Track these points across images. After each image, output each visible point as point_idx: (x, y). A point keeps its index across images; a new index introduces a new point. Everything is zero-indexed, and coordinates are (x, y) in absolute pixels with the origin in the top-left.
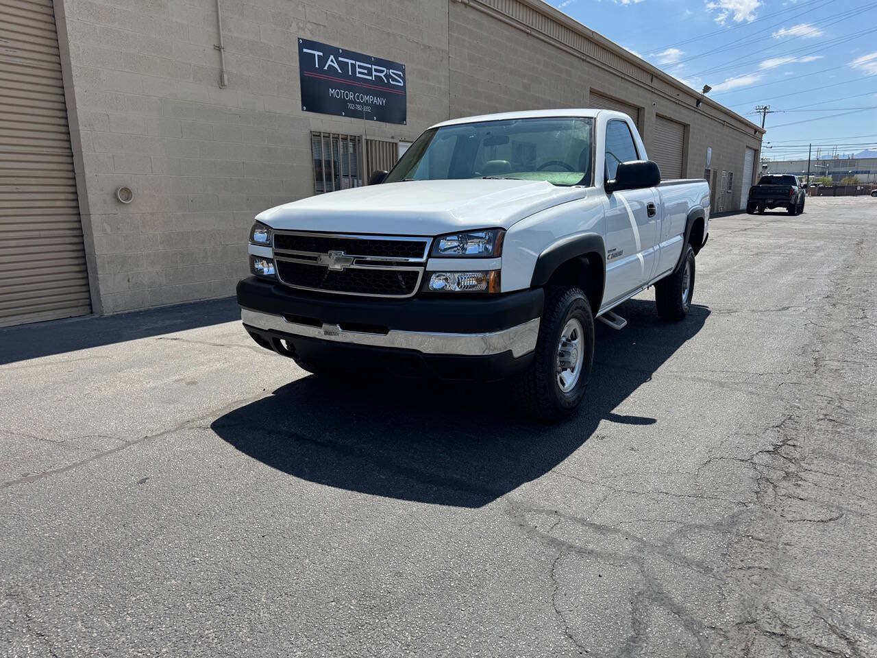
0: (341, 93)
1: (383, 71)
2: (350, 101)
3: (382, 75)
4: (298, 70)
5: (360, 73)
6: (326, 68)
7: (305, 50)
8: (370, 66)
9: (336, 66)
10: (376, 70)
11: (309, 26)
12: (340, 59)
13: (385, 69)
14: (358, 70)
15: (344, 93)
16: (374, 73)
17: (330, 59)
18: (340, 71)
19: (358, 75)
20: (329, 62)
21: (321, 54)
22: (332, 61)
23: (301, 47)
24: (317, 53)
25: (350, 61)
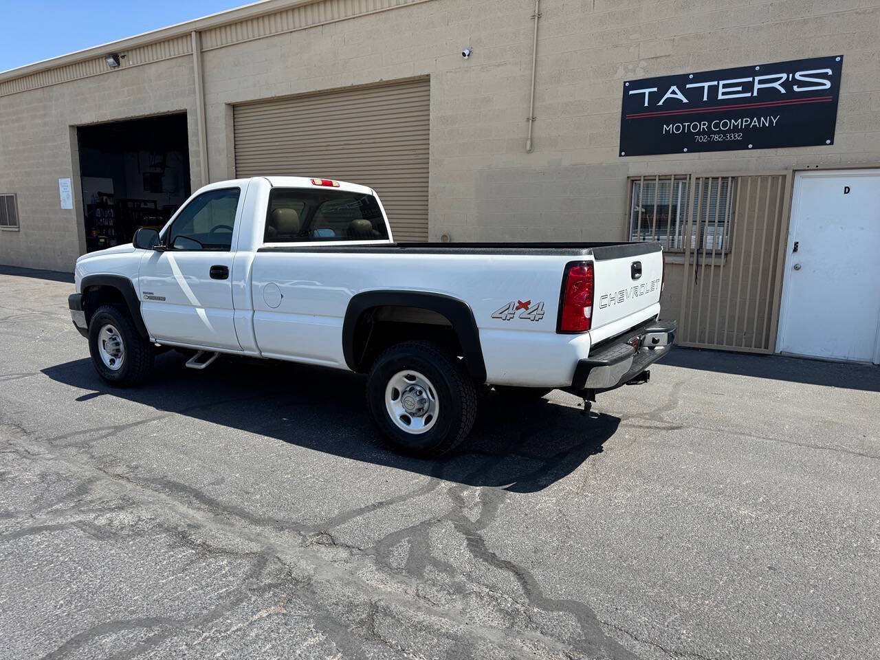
0: (684, 126)
1: (781, 78)
2: (699, 133)
3: (776, 85)
4: (620, 116)
5: (724, 94)
6: (661, 103)
7: (631, 92)
8: (751, 79)
9: (680, 96)
10: (761, 82)
11: (643, 64)
12: (688, 86)
13: (784, 76)
14: (721, 90)
15: (689, 126)
16: (757, 86)
17: (670, 91)
18: (685, 101)
19: (720, 97)
20: (668, 95)
21: (655, 89)
22: (674, 92)
23: (626, 90)
24: (647, 91)
25: (706, 85)
